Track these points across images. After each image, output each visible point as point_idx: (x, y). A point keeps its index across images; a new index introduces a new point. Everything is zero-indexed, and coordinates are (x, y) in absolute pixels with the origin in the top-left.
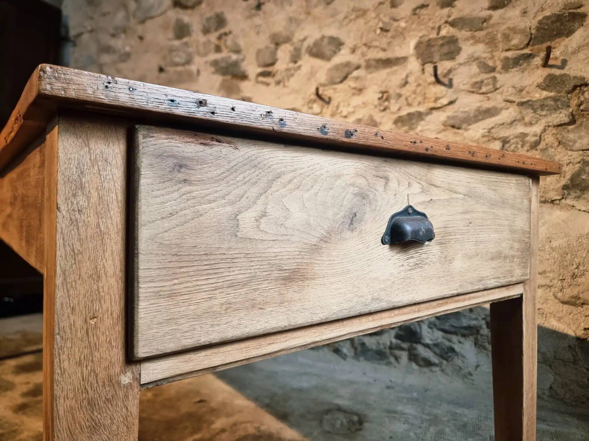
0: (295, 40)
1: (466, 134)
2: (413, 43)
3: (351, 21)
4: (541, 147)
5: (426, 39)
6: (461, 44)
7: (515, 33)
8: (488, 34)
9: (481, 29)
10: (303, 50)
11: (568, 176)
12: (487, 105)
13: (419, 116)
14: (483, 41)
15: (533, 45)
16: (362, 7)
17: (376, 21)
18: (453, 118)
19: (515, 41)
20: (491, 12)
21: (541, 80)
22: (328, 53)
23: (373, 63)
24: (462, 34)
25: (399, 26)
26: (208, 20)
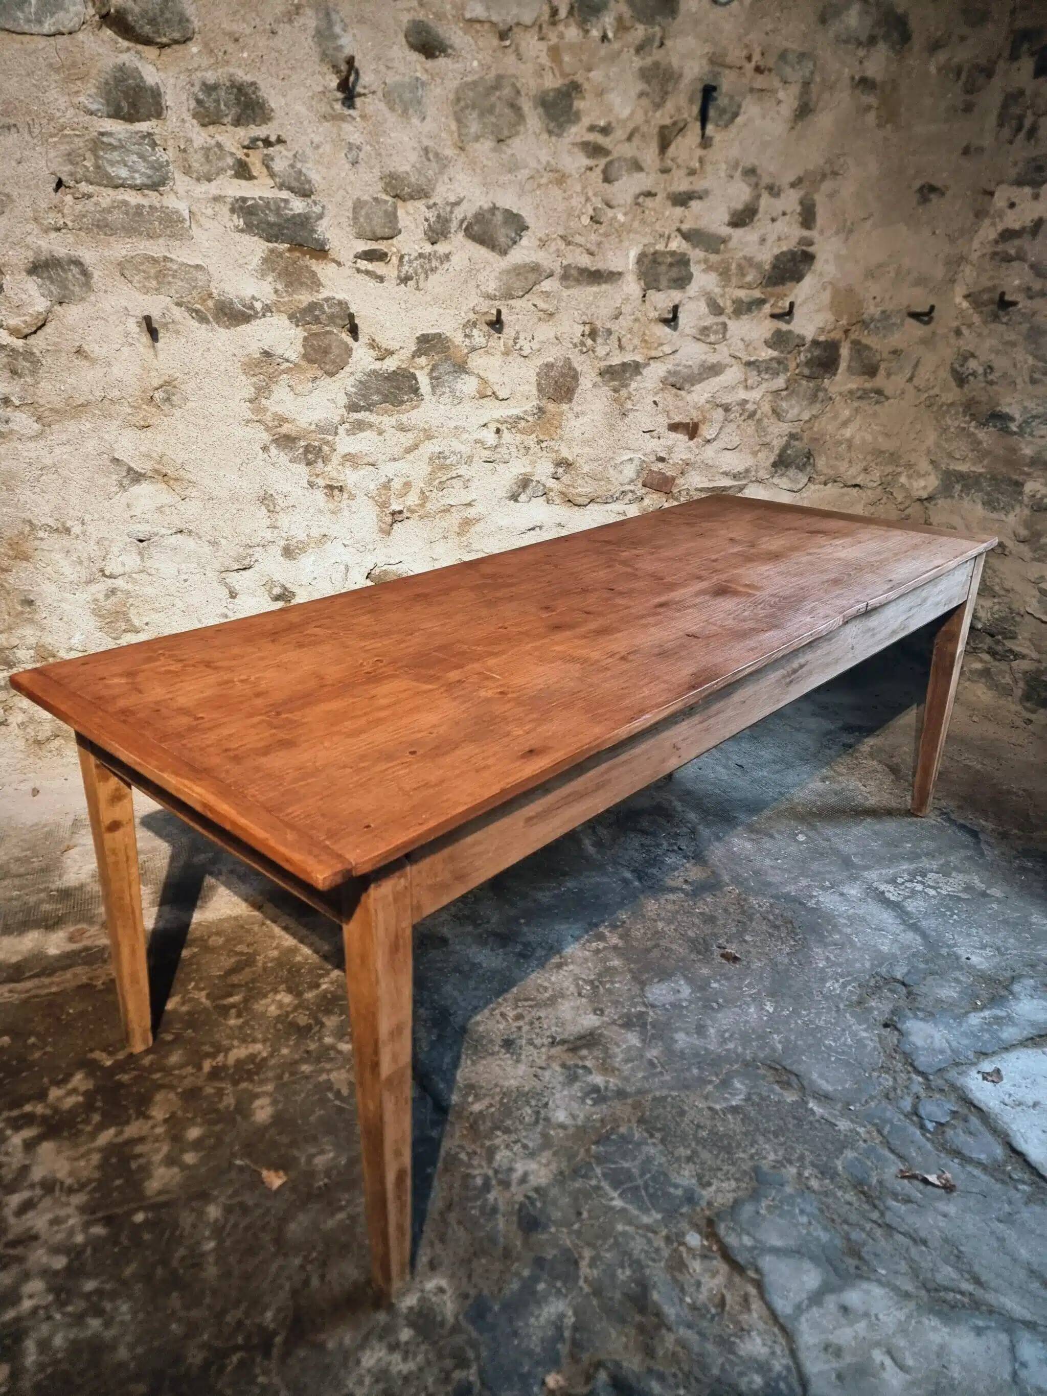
0: (436, 199)
1: (689, 398)
2: (633, 254)
3: (539, 186)
4: (757, 416)
5: (652, 250)
6: (695, 269)
7: (751, 265)
8: (722, 261)
9: (717, 252)
10: (454, 225)
11: (777, 452)
12: (713, 359)
13: (636, 368)
14: (716, 270)
15: (767, 286)
16: (560, 167)
17: (583, 200)
18: (675, 373)
19: (749, 278)
20: (729, 230)
21: (768, 335)
22: (502, 240)
23: (574, 272)
24: (696, 254)
25: (615, 218)
26: (209, 89)
